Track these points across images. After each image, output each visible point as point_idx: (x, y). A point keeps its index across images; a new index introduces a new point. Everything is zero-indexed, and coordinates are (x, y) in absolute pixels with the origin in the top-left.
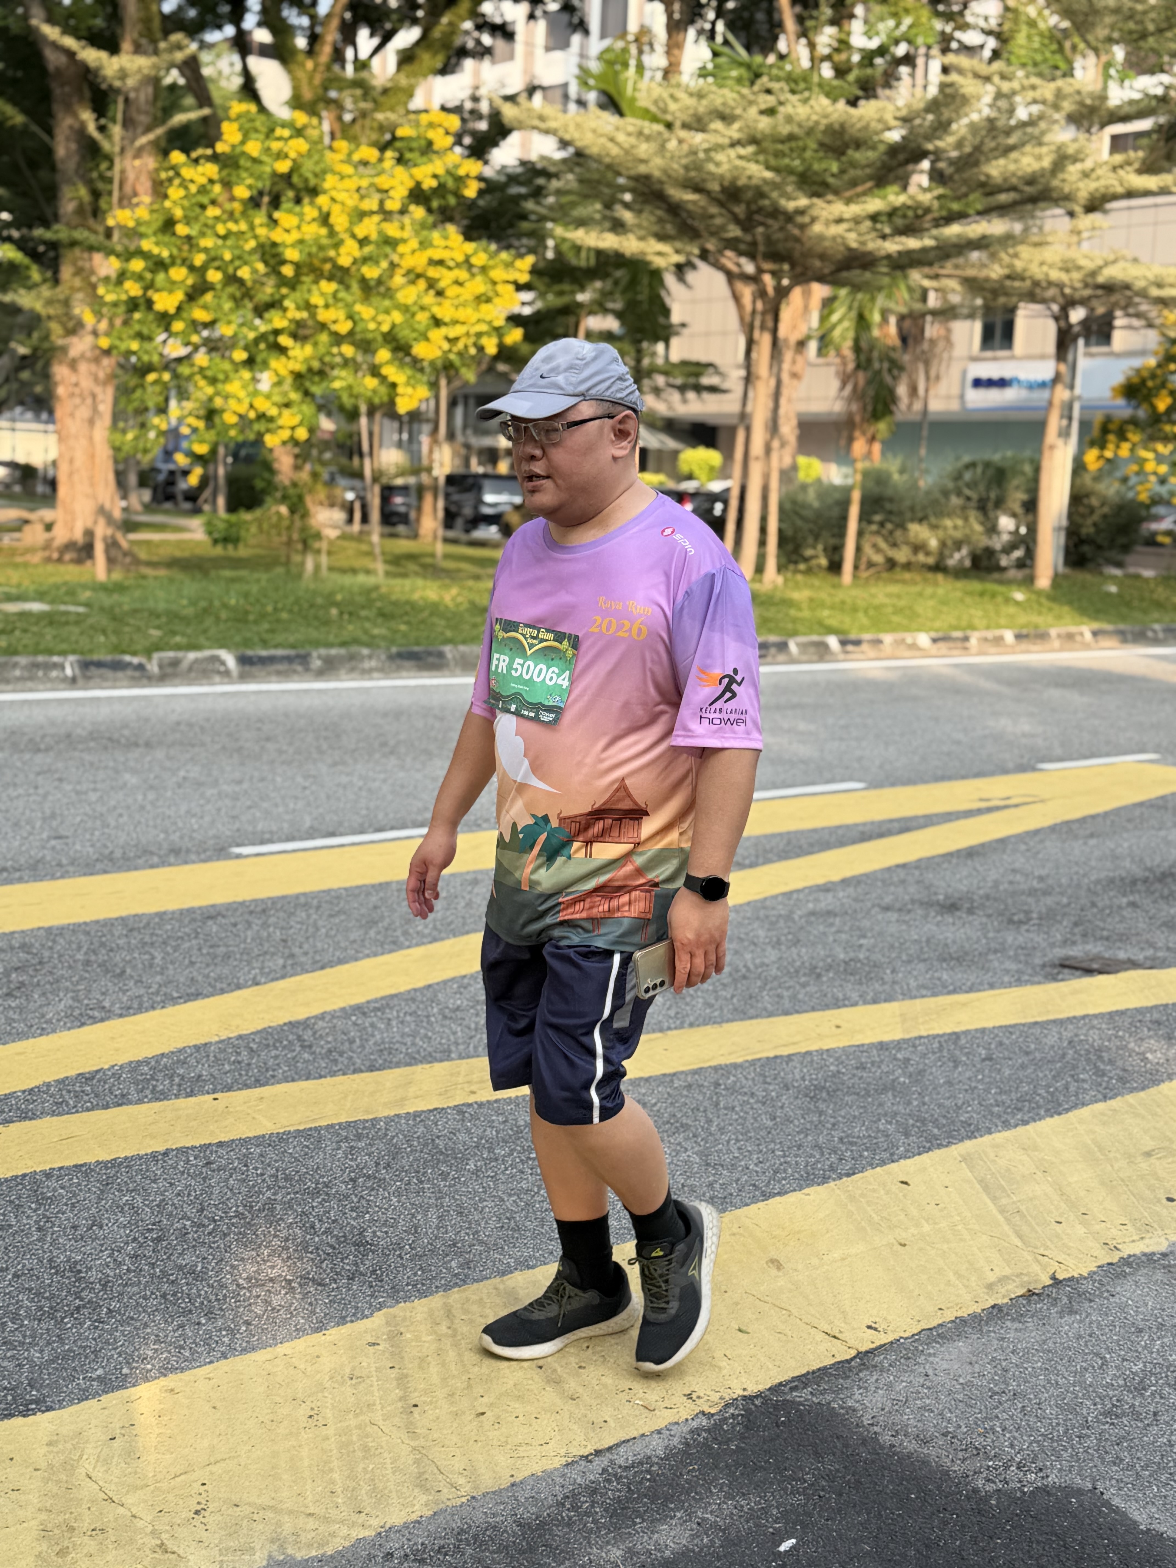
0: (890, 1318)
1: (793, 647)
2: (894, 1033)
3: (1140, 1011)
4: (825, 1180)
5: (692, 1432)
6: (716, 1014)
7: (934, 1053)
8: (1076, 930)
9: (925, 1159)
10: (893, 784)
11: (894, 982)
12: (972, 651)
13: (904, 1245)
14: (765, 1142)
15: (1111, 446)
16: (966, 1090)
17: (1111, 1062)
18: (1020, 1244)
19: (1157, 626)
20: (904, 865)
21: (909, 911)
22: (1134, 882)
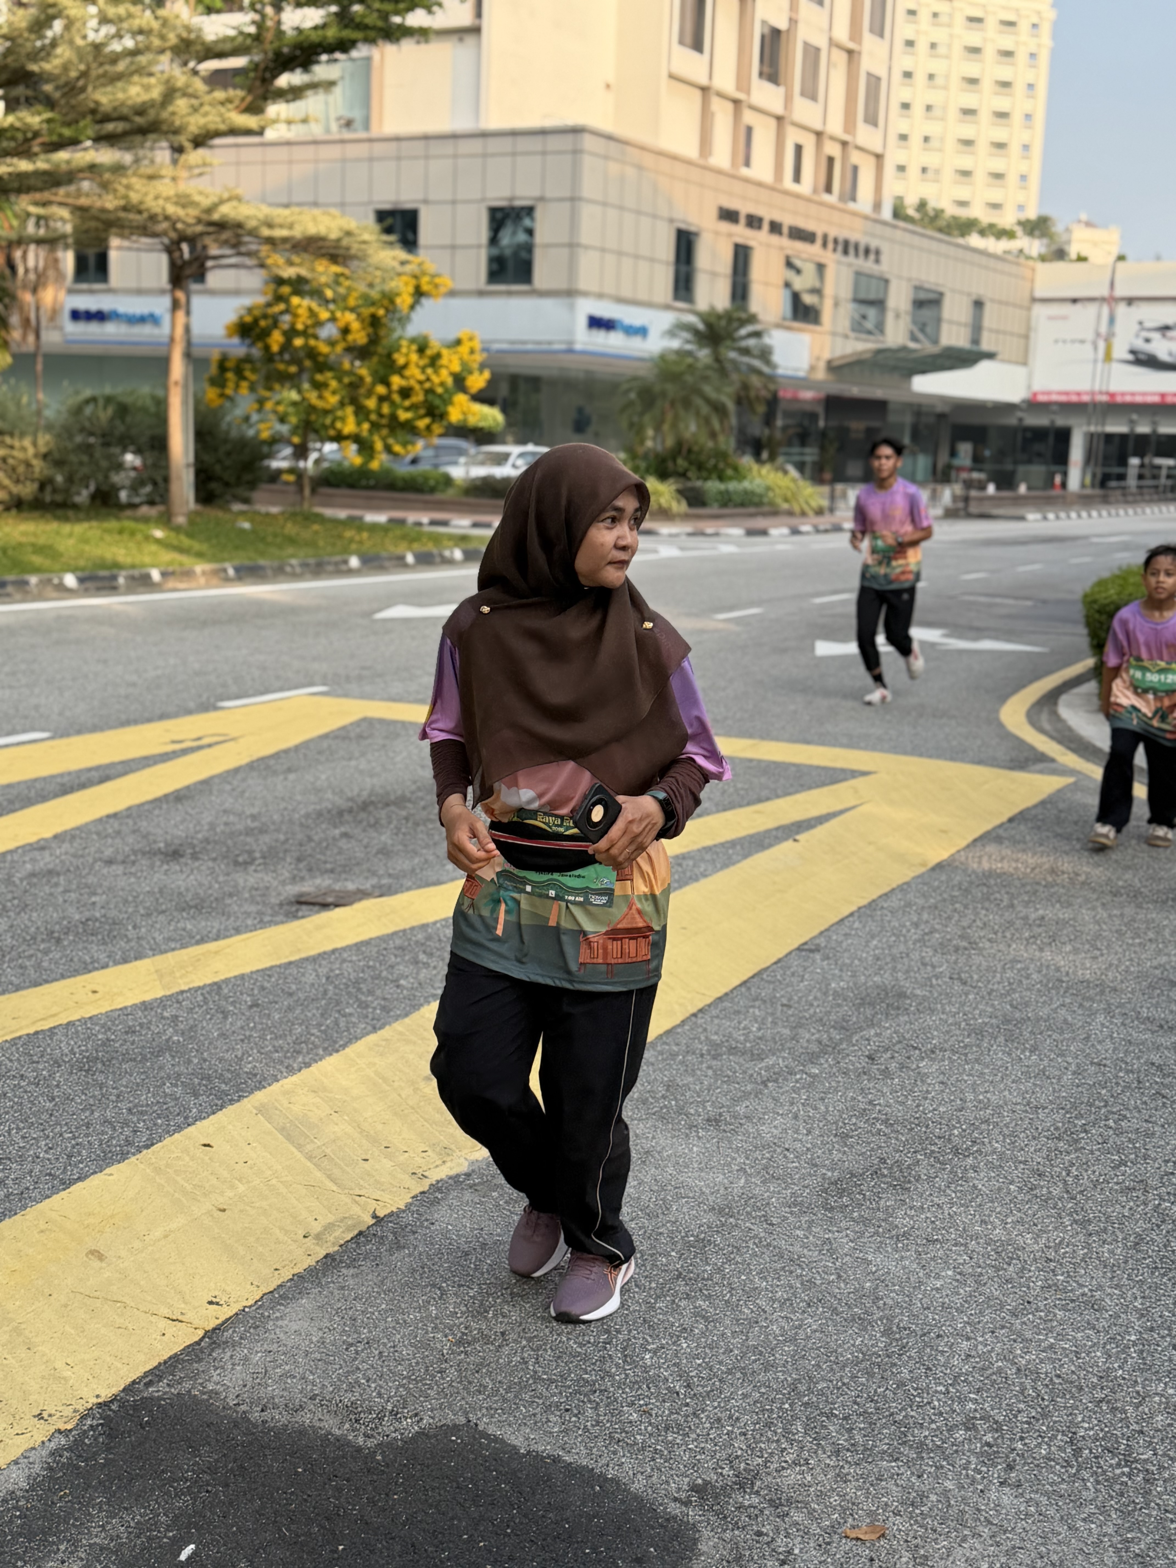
0: (228, 1289)
2: (155, 992)
3: (384, 939)
4: (123, 1156)
5: (52, 1454)
7: (200, 1006)
8: (301, 865)
9: (221, 1117)
10: (79, 732)
11: (138, 938)
12: (122, 589)
13: (224, 1210)
14: (50, 1126)
15: (231, 385)
16: (242, 1041)
17: (371, 992)
18: (335, 1188)
19: (294, 562)
20: (115, 816)
21: (134, 863)
22: (341, 813)
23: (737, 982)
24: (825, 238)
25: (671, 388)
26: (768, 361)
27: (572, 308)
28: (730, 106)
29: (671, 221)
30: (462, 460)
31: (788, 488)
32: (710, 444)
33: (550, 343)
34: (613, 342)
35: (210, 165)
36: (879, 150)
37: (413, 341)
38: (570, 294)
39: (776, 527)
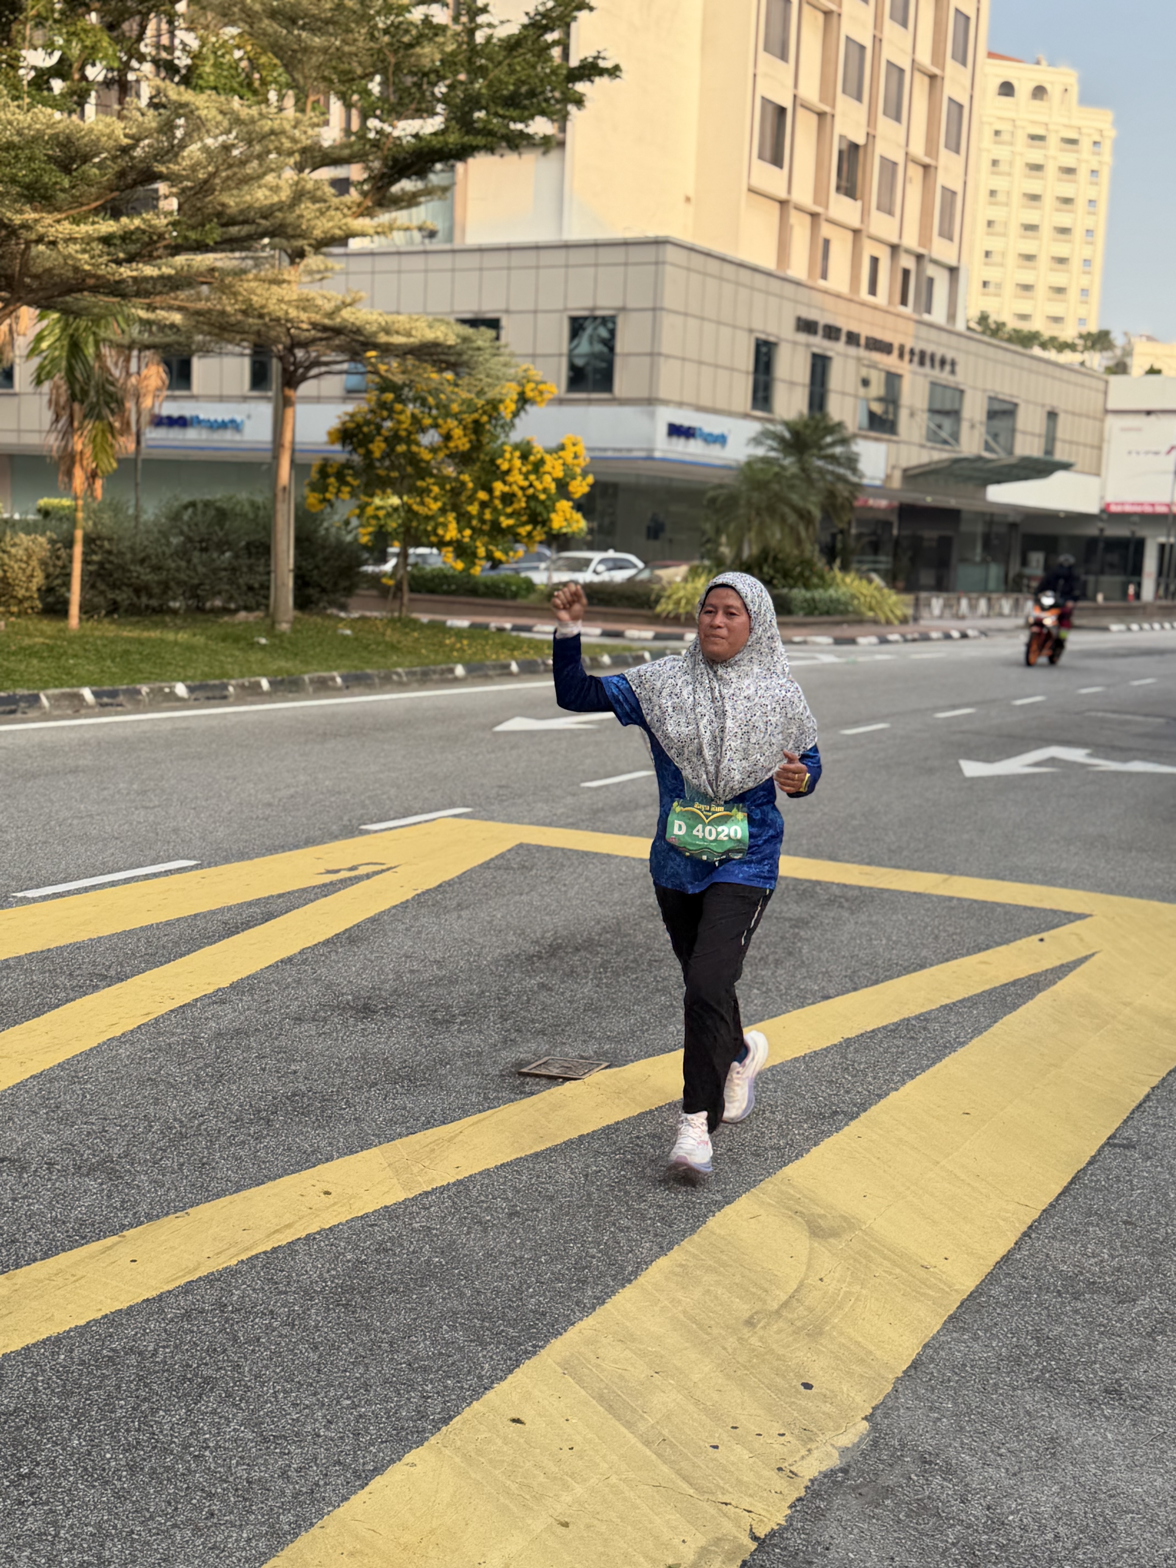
2: (394, 1193)
4: (422, 1435)
6: (172, 1194)
7: (452, 1214)
8: (508, 1024)
9: (519, 1376)
10: (227, 860)
11: (358, 1120)
12: (231, 700)
13: (566, 1525)
14: (322, 1387)
15: (332, 489)
16: (514, 1264)
17: (641, 1198)
18: (691, 1492)
19: (400, 670)
20: (289, 960)
21: (325, 1020)
22: (530, 958)
23: (1059, 1190)
24: (902, 348)
25: (755, 495)
26: (855, 470)
27: (652, 416)
28: (808, 219)
29: (751, 331)
30: (543, 565)
31: (873, 596)
32: (796, 552)
33: (630, 450)
34: (693, 449)
35: (332, 269)
36: (953, 263)
37: (516, 447)
38: (651, 401)
39: (865, 635)
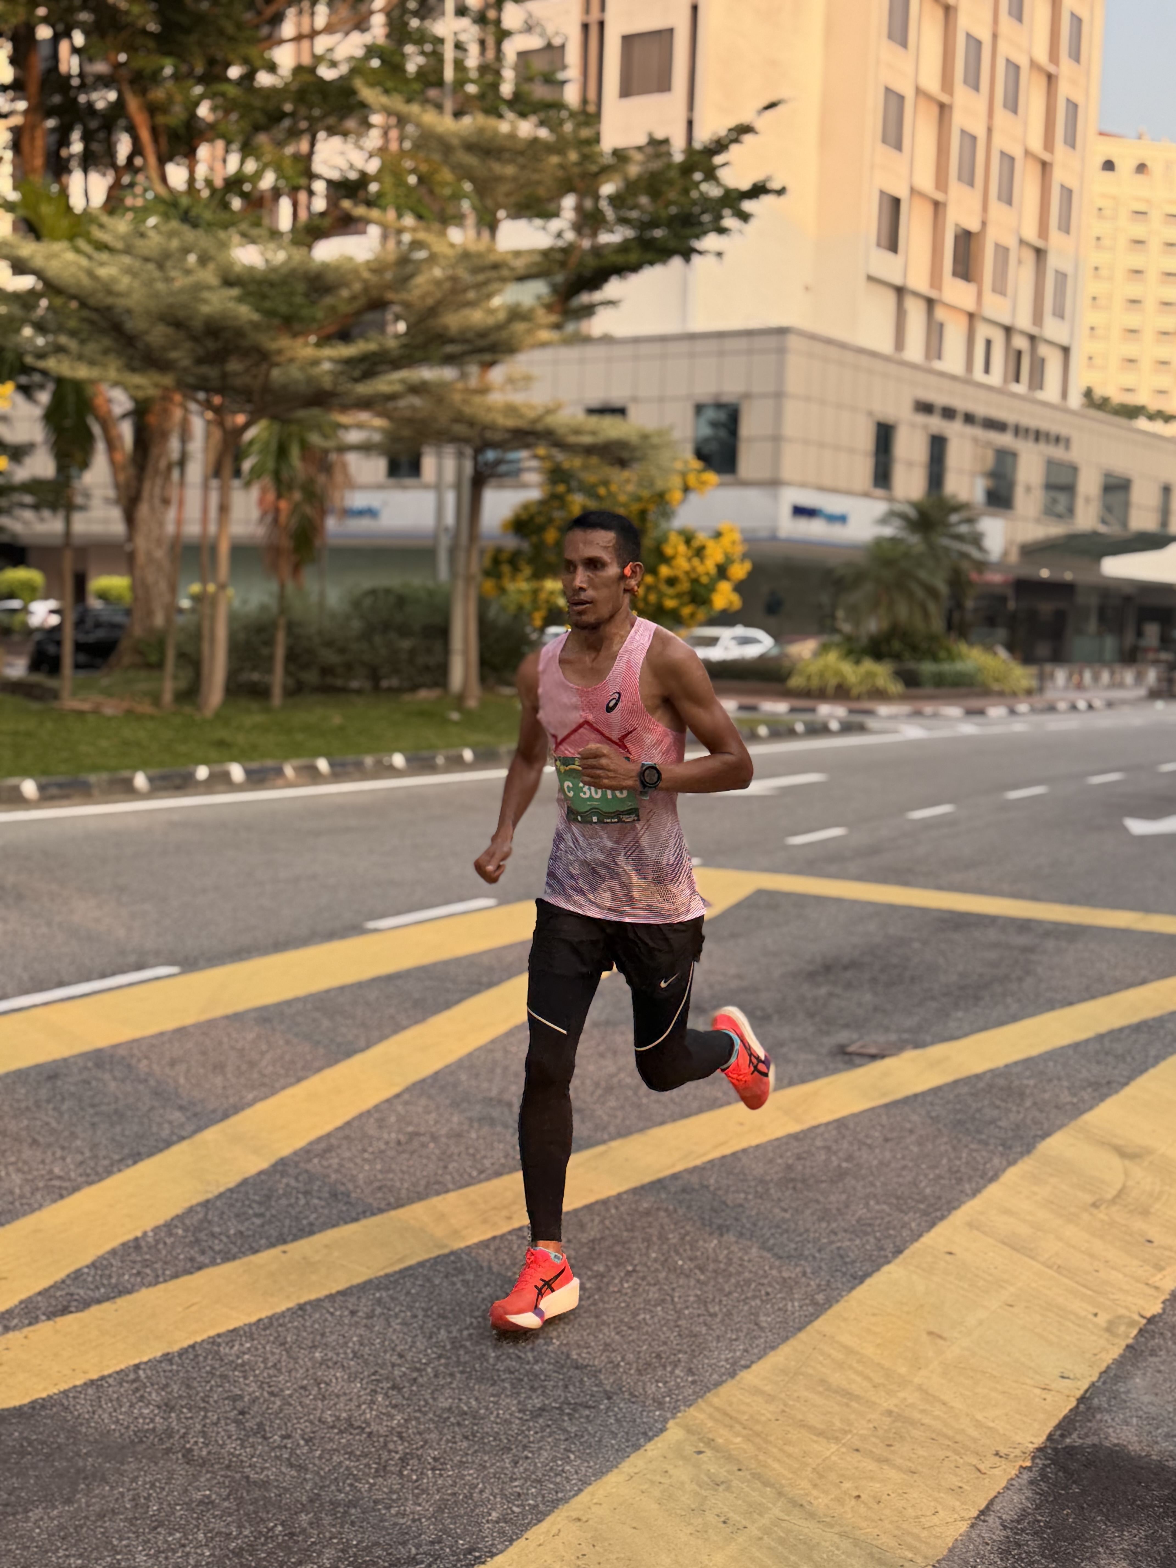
0: (1068, 1367)
1: (289, 771)
4: (887, 1259)
5: (1031, 1483)
6: (629, 1122)
9: (939, 1230)
13: (1011, 1306)
15: (506, 576)
24: (1017, 427)
25: (884, 572)
27: (777, 498)
28: (923, 304)
29: (870, 414)
31: (999, 668)
32: (924, 627)
34: (815, 529)
36: (1064, 341)
37: (679, 533)
38: (774, 483)
39: (992, 707)
